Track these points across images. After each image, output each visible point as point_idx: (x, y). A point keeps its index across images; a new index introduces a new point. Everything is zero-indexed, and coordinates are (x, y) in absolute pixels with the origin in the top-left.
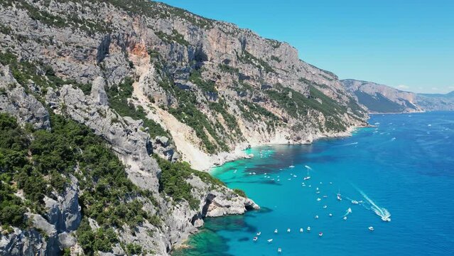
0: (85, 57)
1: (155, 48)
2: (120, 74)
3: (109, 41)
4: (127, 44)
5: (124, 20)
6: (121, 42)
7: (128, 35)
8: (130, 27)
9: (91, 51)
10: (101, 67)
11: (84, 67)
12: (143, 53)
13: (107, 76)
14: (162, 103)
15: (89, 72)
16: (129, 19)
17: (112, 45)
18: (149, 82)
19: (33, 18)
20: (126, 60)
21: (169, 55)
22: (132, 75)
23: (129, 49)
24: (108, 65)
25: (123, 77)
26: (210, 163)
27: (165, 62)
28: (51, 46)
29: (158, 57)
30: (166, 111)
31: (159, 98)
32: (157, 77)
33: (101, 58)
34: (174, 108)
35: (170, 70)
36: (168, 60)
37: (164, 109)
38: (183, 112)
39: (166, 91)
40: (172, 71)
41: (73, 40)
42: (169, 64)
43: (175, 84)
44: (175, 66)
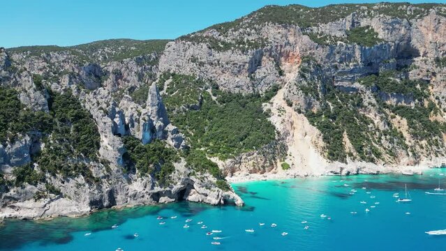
0: (239, 71)
1: (310, 53)
2: (268, 82)
3: (262, 55)
4: (281, 54)
5: (279, 33)
6: (273, 54)
7: (281, 46)
8: (284, 38)
9: (244, 66)
10: (251, 78)
11: (237, 79)
12: (296, 60)
13: (255, 85)
14: (299, 107)
15: (240, 84)
16: (283, 31)
17: (264, 58)
18: (290, 87)
19: (210, 48)
20: (276, 69)
21: (327, 57)
22: (280, 83)
23: (283, 59)
24: (257, 76)
25: (271, 84)
26: (325, 170)
27: (319, 65)
28: (218, 67)
29: (308, 62)
30: (302, 114)
31: (297, 101)
32: (301, 81)
33: (252, 71)
34: (315, 111)
35: (328, 73)
36: (325, 63)
37: (300, 112)
38: (323, 116)
39: (307, 94)
40: (331, 74)
41: (232, 59)
42: (326, 67)
43: (335, 87)
44: (336, 68)
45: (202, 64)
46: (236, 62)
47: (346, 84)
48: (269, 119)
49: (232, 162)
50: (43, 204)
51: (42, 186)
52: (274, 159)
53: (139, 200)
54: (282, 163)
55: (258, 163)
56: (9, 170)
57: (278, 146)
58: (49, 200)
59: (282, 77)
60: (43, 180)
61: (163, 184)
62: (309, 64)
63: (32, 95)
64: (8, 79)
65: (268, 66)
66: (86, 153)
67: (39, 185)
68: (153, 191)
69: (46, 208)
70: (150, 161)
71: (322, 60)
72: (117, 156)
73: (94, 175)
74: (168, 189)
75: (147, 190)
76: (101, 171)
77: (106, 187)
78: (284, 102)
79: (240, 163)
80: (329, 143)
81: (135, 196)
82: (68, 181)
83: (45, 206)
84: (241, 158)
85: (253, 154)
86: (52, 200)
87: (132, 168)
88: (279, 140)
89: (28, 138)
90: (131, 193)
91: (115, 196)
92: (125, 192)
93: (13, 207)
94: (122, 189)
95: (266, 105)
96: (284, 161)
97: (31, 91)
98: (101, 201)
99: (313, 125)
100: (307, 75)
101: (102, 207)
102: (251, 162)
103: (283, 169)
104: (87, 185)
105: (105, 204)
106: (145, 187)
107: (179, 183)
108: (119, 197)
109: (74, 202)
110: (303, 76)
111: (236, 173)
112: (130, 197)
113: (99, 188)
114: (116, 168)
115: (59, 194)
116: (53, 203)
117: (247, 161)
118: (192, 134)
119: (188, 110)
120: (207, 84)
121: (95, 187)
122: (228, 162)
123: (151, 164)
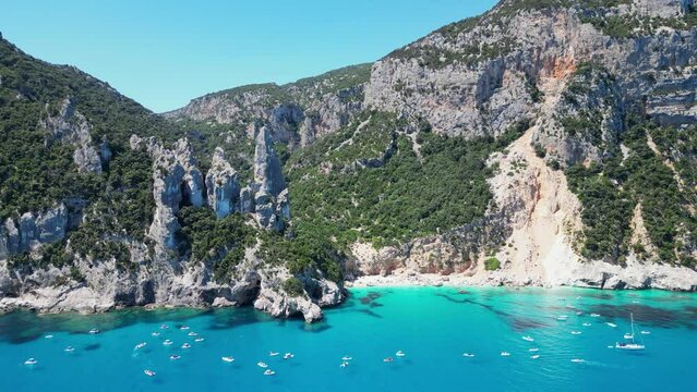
0: (462, 100)
1: (595, 56)
2: (511, 115)
3: (503, 68)
4: (539, 64)
5: (537, 25)
6: (523, 64)
7: (539, 49)
8: (545, 34)
9: (470, 90)
10: (482, 109)
11: (459, 114)
12: (568, 71)
13: (488, 122)
14: (556, 158)
15: (463, 120)
16: (544, 21)
17: (507, 73)
18: (544, 122)
19: (421, 65)
20: (527, 91)
21: (629, 60)
22: (534, 114)
23: (543, 71)
24: (493, 106)
25: (517, 119)
26: (570, 275)
27: (612, 78)
28: (431, 94)
29: (587, 74)
30: (560, 171)
31: (553, 146)
32: (565, 111)
33: (483, 97)
34: (587, 165)
35: (631, 92)
36: (624, 72)
37: (556, 166)
38: (601, 174)
39: (572, 133)
40: (638, 92)
41: (452, 80)
42: (628, 80)
43: (649, 117)
44: (651, 79)
45: (409, 92)
46: (458, 84)
47: (672, 110)
48: (489, 181)
49: (390, 252)
50: (59, 292)
51: (67, 269)
52: (475, 250)
53: (185, 299)
54: (489, 258)
55: (440, 256)
56: (37, 246)
57: (488, 230)
58: (68, 288)
59: (537, 105)
60: (70, 262)
61: (221, 277)
62: (588, 76)
63: (86, 152)
64: (68, 132)
65: (513, 87)
66: (128, 227)
67: (64, 268)
68: (203, 288)
69: (61, 298)
70: (212, 242)
71: (618, 67)
72: (165, 235)
73: (132, 260)
74: (226, 286)
75: (197, 285)
76: (142, 254)
77: (142, 277)
78: (531, 149)
79: (408, 254)
80: (593, 225)
81: (179, 292)
82: (97, 265)
83: (60, 295)
84: (410, 248)
85: (434, 241)
86: (72, 289)
87: (187, 252)
88: (492, 217)
89: (62, 207)
90: (175, 288)
91: (155, 290)
92: (167, 286)
93: (34, 293)
94: (164, 280)
95: (496, 156)
96: (494, 254)
97: (85, 146)
98: (133, 295)
99: (574, 191)
100: (582, 98)
101: (132, 304)
102: (427, 255)
103: (487, 269)
104: (116, 273)
105: (138, 300)
106: (195, 281)
107: (243, 279)
108: (160, 292)
109: (96, 294)
110: (571, 100)
111: (397, 272)
112: (173, 293)
113: (133, 277)
114: (161, 251)
115: (83, 281)
116: (72, 293)
117: (421, 251)
118: (356, 205)
119: (364, 167)
120: (413, 124)
121: (128, 275)
122: (384, 251)
123: (212, 247)
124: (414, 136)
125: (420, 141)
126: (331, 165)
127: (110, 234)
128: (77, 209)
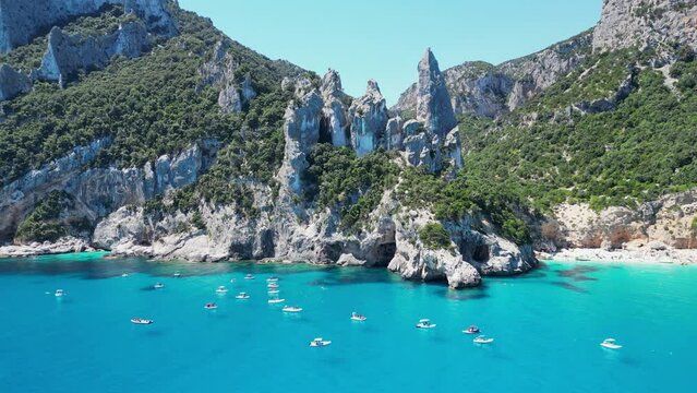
45: (659, 14)
50: (177, 238)
51: (191, 215)
53: (305, 253)
56: (170, 190)
58: (188, 234)
60: (196, 207)
61: (349, 227)
63: (228, 91)
66: (256, 168)
67: (189, 214)
68: (327, 240)
69: (178, 246)
70: (343, 184)
72: (290, 174)
73: (254, 205)
74: (353, 238)
75: (320, 236)
76: (265, 198)
77: (262, 225)
81: (299, 244)
82: (218, 210)
83: (178, 243)
86: (191, 236)
89: (195, 148)
90: (295, 239)
91: (275, 242)
92: (288, 237)
93: (162, 241)
94: (285, 230)
97: (228, 86)
98: (250, 246)
101: (248, 257)
102: (688, 219)
104: (234, 219)
105: (255, 253)
106: (319, 231)
107: (376, 230)
108: (280, 244)
109: (212, 243)
111: (630, 245)
112: (294, 246)
113: (252, 225)
114: (285, 195)
115: (203, 228)
116: (191, 240)
117: (677, 214)
118: (569, 159)
119: (583, 113)
120: (665, 55)
121: (246, 223)
122: (609, 213)
123: (341, 190)
124: (666, 70)
125: (675, 74)
126: (535, 115)
127: (237, 176)
128: (212, 152)
